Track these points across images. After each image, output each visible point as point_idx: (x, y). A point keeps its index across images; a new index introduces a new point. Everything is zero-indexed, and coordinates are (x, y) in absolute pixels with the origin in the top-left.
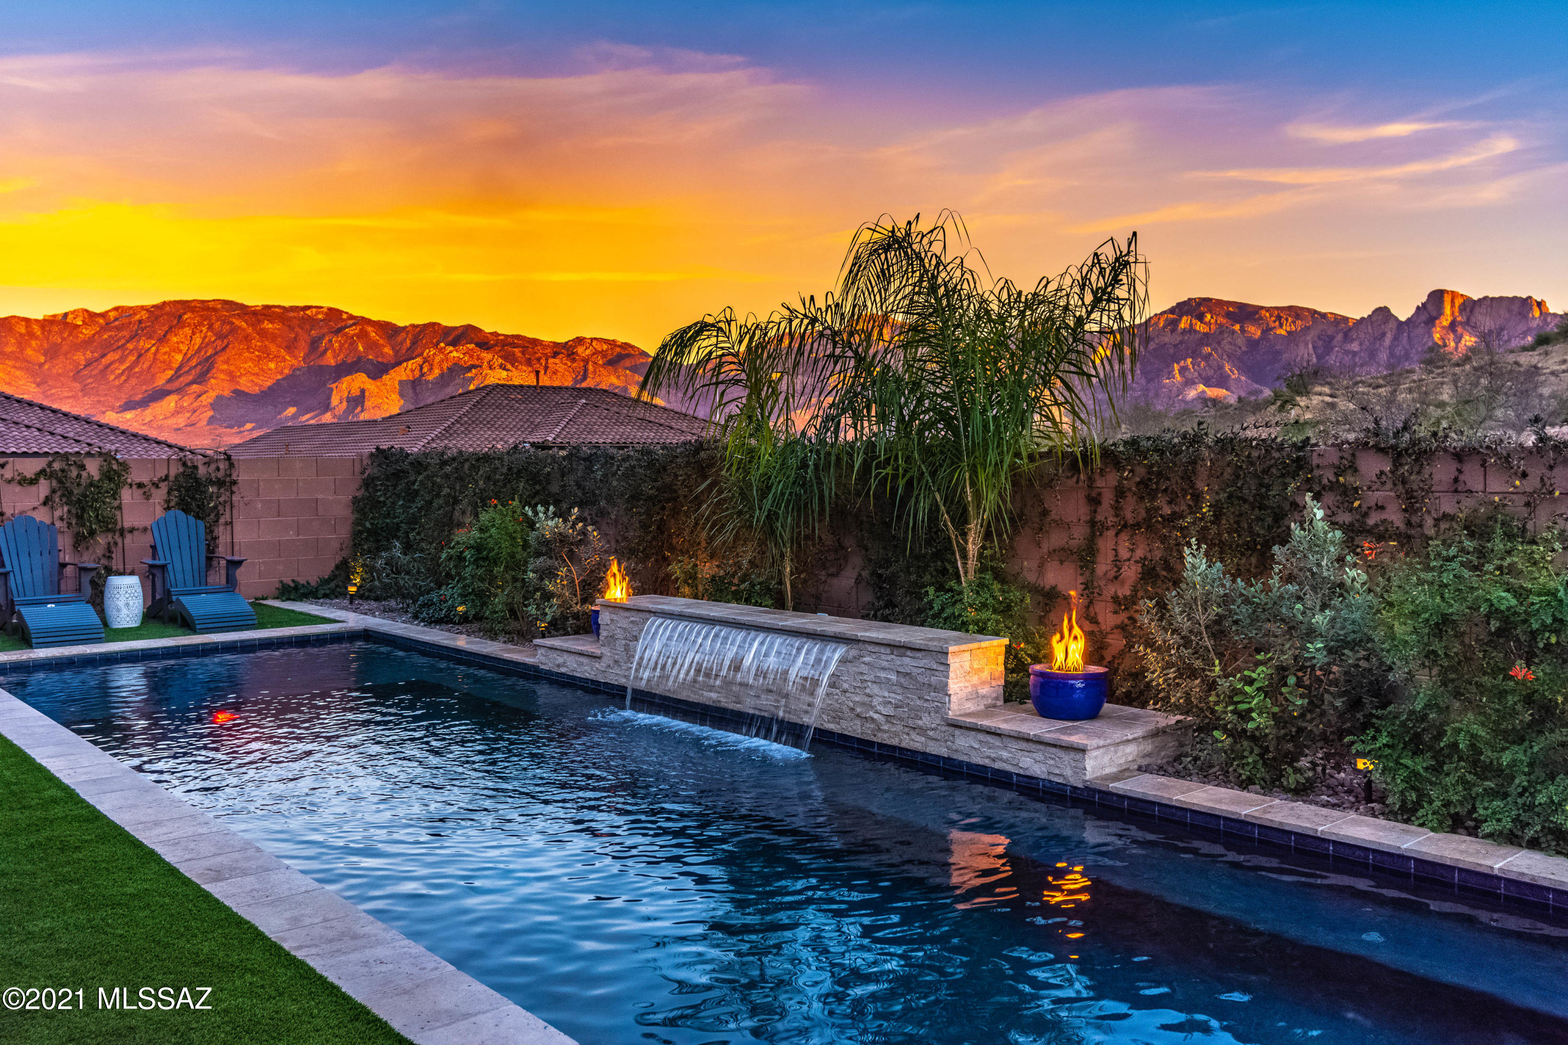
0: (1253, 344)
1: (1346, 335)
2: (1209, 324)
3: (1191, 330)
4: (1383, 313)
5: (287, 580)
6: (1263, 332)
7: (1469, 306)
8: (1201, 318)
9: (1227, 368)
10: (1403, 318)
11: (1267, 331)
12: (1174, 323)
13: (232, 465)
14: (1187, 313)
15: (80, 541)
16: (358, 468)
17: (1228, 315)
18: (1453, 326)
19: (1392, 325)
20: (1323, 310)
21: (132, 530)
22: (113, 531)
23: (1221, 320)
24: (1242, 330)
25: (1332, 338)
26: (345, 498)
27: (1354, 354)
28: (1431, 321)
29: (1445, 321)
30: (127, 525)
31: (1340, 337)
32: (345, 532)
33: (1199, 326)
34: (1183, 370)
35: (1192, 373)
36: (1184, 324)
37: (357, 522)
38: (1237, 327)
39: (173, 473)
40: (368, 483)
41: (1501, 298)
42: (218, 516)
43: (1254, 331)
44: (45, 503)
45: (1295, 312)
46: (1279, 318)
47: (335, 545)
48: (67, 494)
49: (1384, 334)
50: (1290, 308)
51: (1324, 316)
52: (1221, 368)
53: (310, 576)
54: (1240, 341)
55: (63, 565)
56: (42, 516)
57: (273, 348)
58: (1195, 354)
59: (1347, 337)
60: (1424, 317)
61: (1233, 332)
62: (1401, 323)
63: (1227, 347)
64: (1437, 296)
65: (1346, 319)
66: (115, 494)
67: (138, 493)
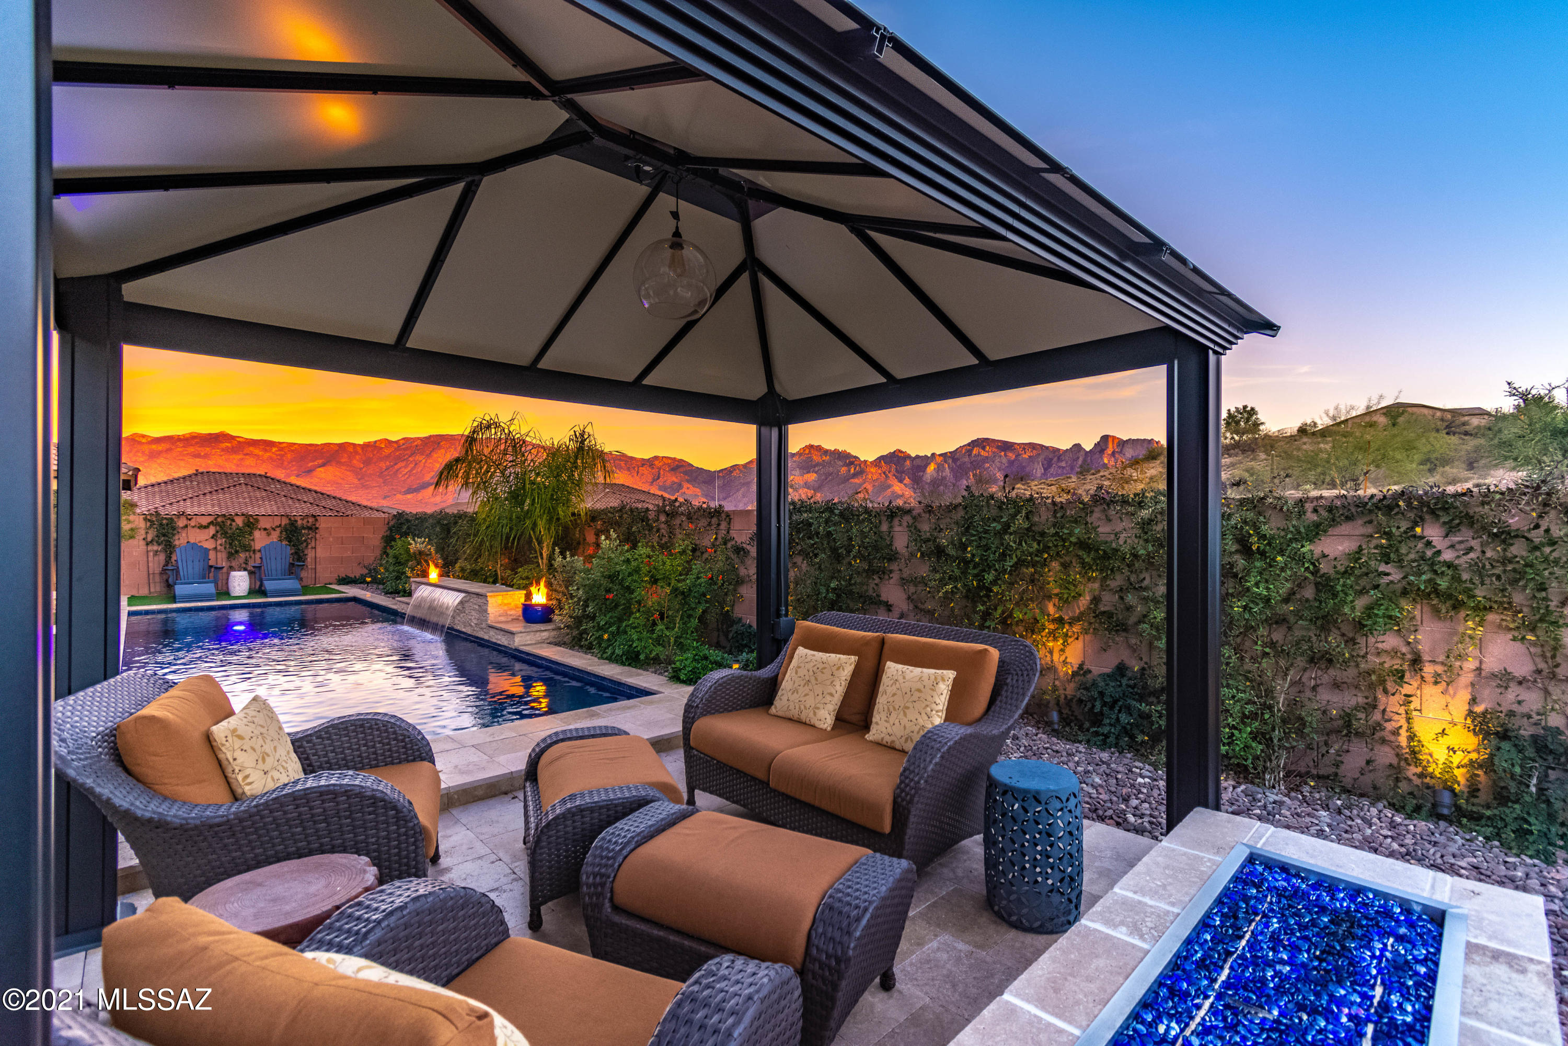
0: (1011, 463)
1: (1059, 458)
2: (988, 452)
3: (979, 455)
4: (1077, 447)
6: (1016, 456)
7: (1123, 444)
8: (984, 448)
9: (998, 475)
10: (1088, 449)
11: (1018, 455)
12: (970, 451)
14: (977, 446)
17: (996, 448)
18: (1111, 454)
19: (1082, 453)
23: (994, 450)
24: (1005, 455)
25: (1052, 459)
27: (1063, 468)
28: (1102, 451)
29: (1110, 451)
31: (1055, 459)
33: (983, 453)
34: (975, 476)
36: (975, 451)
38: (1003, 453)
42: (307, 544)
43: (1012, 456)
44: (212, 538)
46: (1024, 449)
48: (225, 534)
49: (1078, 458)
51: (1047, 448)
52: (995, 475)
54: (1004, 461)
56: (209, 545)
58: (981, 467)
59: (1059, 459)
60: (1099, 449)
61: (999, 456)
62: (1087, 452)
63: (998, 464)
64: (1105, 439)
65: (1059, 450)
66: (251, 534)
67: (264, 533)
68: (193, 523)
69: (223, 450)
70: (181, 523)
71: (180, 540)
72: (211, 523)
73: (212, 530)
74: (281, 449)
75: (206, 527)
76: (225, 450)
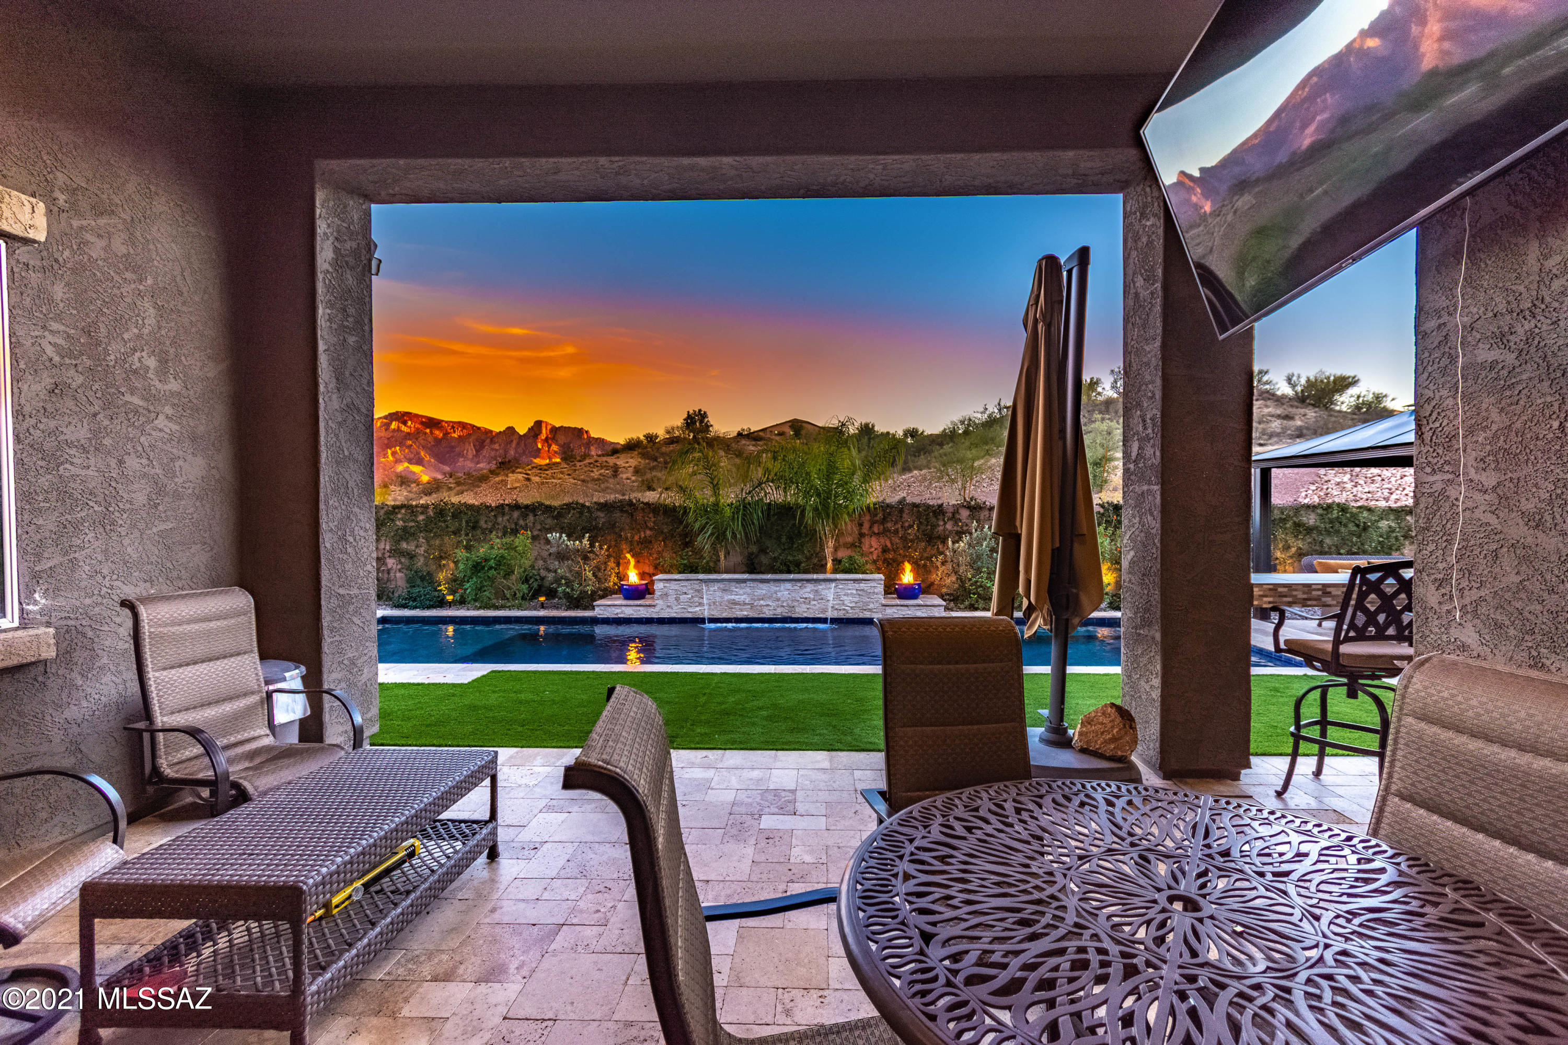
0: (438, 441)
2: (410, 427)
3: (400, 430)
4: (511, 430)
6: (444, 435)
7: (555, 430)
9: (422, 454)
11: (446, 434)
12: (387, 425)
17: (422, 423)
18: (546, 440)
19: (516, 436)
20: (478, 425)
24: (431, 432)
25: (484, 441)
27: (497, 450)
28: (536, 436)
29: (544, 436)
31: (488, 441)
33: (403, 428)
34: (394, 454)
35: (400, 455)
36: (394, 426)
38: (428, 431)
41: (569, 428)
43: (439, 434)
45: (463, 425)
46: (453, 427)
49: (512, 441)
50: (460, 423)
51: (479, 428)
52: (418, 453)
54: (430, 439)
58: (401, 445)
59: (492, 441)
60: (532, 433)
61: (426, 433)
62: (521, 436)
63: (423, 442)
64: (538, 424)
65: (491, 431)
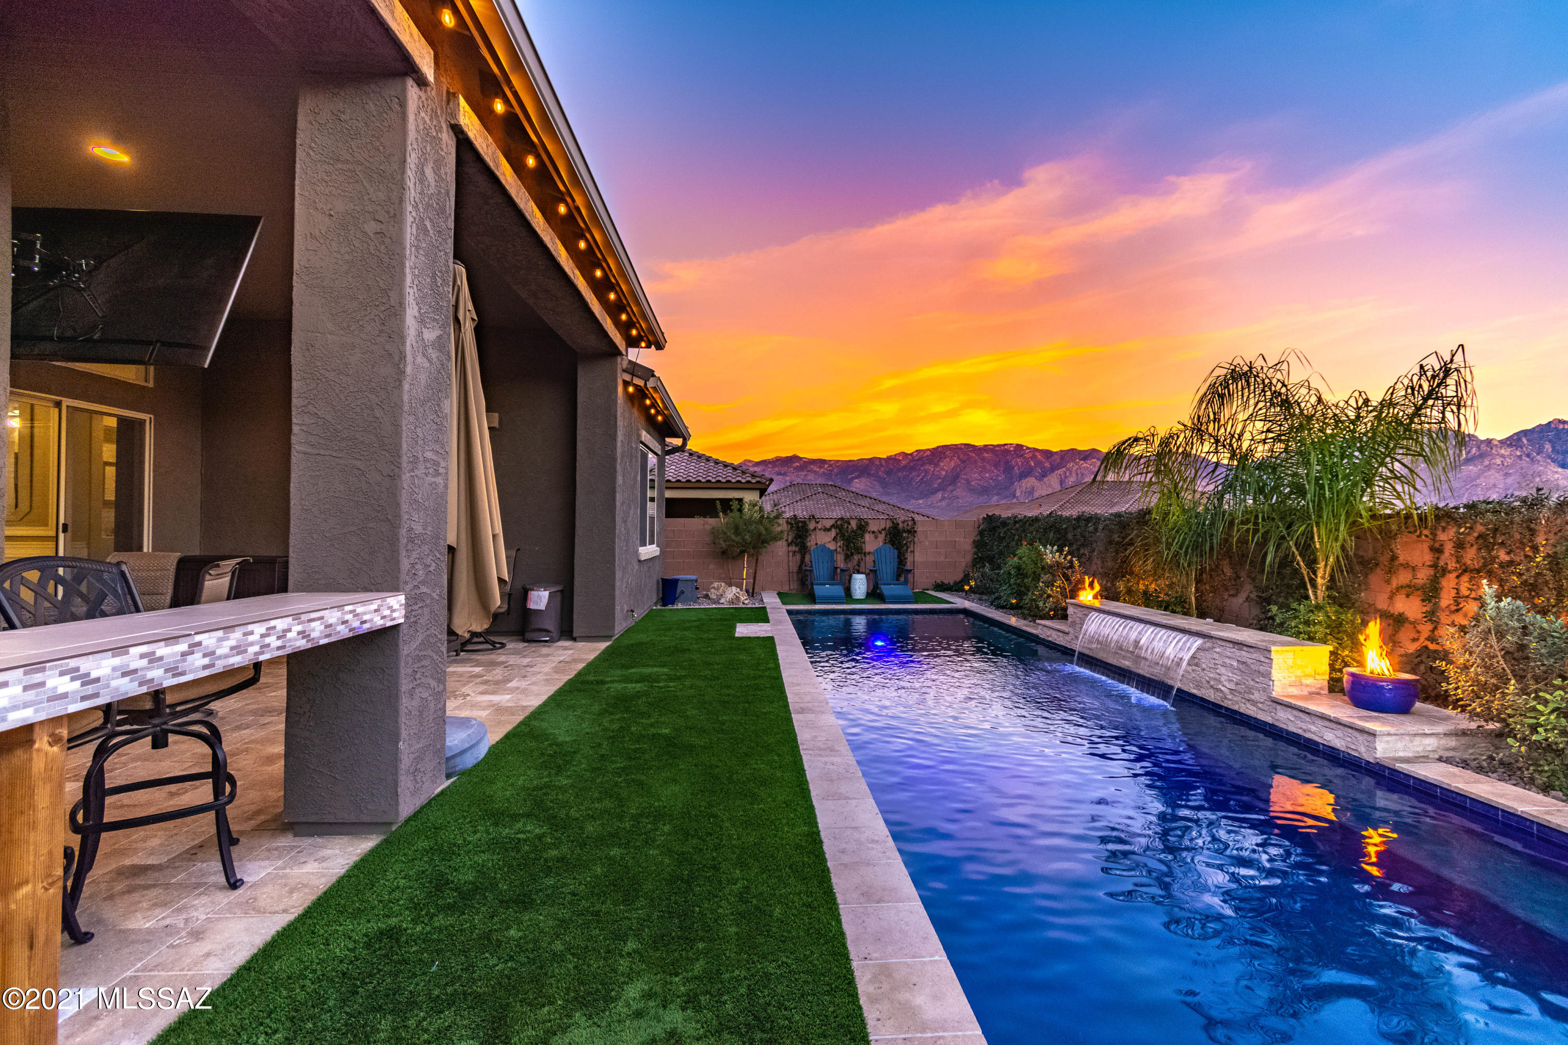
5: (939, 581)
13: (915, 523)
15: (848, 557)
16: (977, 525)
21: (869, 553)
22: (861, 553)
26: (970, 540)
30: (867, 551)
32: (969, 558)
37: (976, 553)
39: (888, 527)
40: (981, 533)
42: (908, 548)
44: (834, 539)
47: (964, 564)
48: (843, 536)
53: (950, 579)
55: (836, 568)
56: (832, 546)
57: (988, 467)
66: (862, 537)
67: (872, 536)
68: (819, 526)
69: (795, 468)
70: (812, 525)
71: (811, 542)
72: (833, 526)
73: (833, 533)
74: (831, 466)
75: (829, 530)
76: (796, 469)
